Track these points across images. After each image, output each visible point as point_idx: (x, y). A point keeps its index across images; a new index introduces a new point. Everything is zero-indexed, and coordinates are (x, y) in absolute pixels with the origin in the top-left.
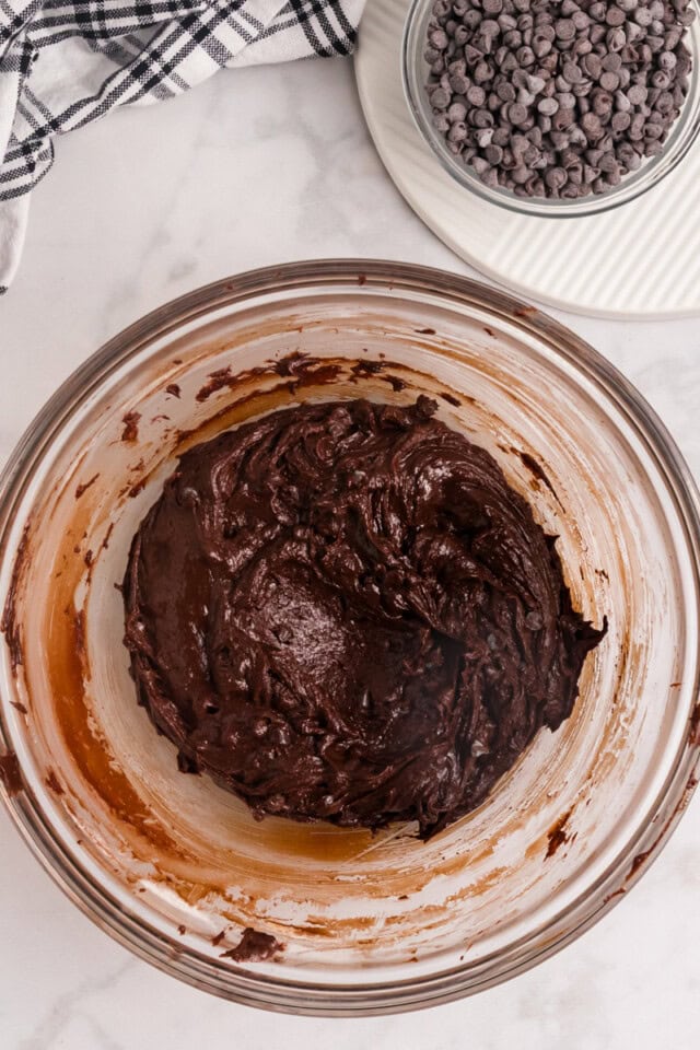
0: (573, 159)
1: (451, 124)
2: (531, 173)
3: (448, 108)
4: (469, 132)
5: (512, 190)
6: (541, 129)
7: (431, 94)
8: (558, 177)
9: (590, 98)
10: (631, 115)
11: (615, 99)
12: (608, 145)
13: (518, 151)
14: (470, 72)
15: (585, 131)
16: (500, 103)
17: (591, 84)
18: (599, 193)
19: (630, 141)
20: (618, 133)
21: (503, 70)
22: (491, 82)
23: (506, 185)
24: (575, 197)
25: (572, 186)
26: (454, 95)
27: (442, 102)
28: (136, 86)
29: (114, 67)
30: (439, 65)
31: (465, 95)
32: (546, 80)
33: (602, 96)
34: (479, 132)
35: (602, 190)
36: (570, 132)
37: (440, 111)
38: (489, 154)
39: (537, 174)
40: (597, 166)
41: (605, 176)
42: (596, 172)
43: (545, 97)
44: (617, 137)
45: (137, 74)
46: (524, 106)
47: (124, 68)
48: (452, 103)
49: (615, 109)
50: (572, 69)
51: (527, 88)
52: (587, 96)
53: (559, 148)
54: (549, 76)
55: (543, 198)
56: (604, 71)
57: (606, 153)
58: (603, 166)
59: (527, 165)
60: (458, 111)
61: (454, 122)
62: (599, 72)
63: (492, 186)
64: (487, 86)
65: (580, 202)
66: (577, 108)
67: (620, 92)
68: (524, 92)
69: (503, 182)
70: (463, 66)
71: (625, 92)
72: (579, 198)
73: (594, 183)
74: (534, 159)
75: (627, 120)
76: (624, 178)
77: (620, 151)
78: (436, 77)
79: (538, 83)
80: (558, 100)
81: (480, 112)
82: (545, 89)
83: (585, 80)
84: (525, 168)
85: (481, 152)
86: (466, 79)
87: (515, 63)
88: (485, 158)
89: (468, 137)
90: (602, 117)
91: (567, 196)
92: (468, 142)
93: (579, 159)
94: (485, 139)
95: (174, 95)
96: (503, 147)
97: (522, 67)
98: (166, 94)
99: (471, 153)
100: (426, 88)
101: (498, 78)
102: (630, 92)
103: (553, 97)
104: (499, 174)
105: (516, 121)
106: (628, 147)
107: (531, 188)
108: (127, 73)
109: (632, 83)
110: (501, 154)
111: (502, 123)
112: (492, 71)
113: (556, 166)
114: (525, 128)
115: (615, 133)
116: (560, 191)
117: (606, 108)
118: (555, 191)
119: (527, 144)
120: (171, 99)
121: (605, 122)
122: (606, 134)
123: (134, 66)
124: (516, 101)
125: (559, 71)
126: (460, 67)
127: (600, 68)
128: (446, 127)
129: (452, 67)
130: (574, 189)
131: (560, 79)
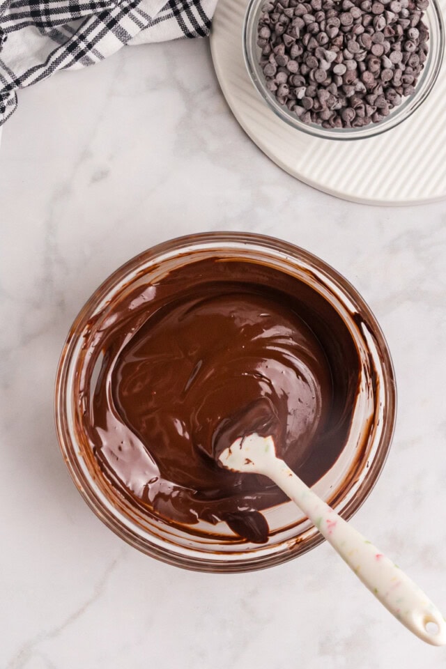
0: (358, 101)
1: (278, 86)
2: (332, 113)
3: (275, 76)
4: (290, 90)
5: (320, 125)
6: (336, 84)
7: (263, 67)
8: (350, 114)
9: (366, 61)
10: (393, 70)
11: (382, 61)
12: (380, 91)
13: (323, 100)
14: (288, 52)
15: (365, 83)
16: (308, 69)
17: (366, 52)
18: (377, 122)
19: (394, 87)
20: (386, 83)
21: (309, 49)
22: (301, 56)
23: (316, 122)
24: (361, 126)
25: (358, 118)
26: (278, 67)
27: (271, 72)
28: (70, 57)
29: (56, 45)
30: (267, 49)
31: (286, 67)
32: (337, 53)
33: (373, 60)
34: (297, 89)
35: (378, 120)
36: (355, 85)
37: (270, 78)
38: (304, 103)
39: (335, 113)
40: (374, 105)
41: (379, 111)
42: (374, 109)
43: (338, 64)
44: (385, 85)
45: (70, 49)
46: (324, 71)
47: (62, 46)
48: (277, 72)
49: (383, 68)
50: (353, 44)
51: (325, 58)
52: (364, 61)
53: (349, 95)
54: (338, 50)
55: (341, 128)
56: (373, 43)
57: (379, 96)
58: (378, 104)
59: (329, 108)
60: (282, 77)
61: (280, 84)
62: (370, 45)
63: (308, 124)
64: (299, 59)
65: (365, 129)
66: (358, 68)
67: (385, 56)
68: (323, 61)
69: (315, 120)
70: (283, 48)
71: (388, 56)
72: (364, 126)
73: (373, 116)
74: (333, 104)
75: (391, 73)
76: (392, 111)
77: (388, 94)
78: (266, 57)
79: (331, 55)
80: (345, 65)
81: (296, 77)
82: (337, 59)
83: (362, 51)
84: (328, 110)
85: (299, 102)
86: (286, 57)
87: (316, 44)
88: (302, 106)
89: (290, 93)
90: (374, 73)
91: (356, 125)
92: (290, 96)
93: (362, 101)
94: (301, 93)
95: (94, 63)
96: (313, 98)
97: (321, 46)
98: (89, 62)
99: (293, 103)
100: (260, 64)
101: (306, 54)
102: (391, 56)
103: (342, 63)
104: (312, 115)
105: (320, 80)
106: (393, 91)
107: (333, 123)
108: (64, 49)
109: (392, 50)
110: (312, 102)
111: (311, 82)
112: (302, 49)
113: (347, 107)
114: (326, 85)
115: (383, 83)
116: (351, 123)
117: (377, 67)
118: (348, 123)
119: (328, 94)
120: (92, 65)
121: (376, 77)
122: (378, 84)
123: (68, 45)
124: (319, 68)
125: (345, 46)
126: (281, 49)
127: (371, 42)
128: (275, 88)
129: (276, 50)
130: (360, 121)
131: (346, 51)
